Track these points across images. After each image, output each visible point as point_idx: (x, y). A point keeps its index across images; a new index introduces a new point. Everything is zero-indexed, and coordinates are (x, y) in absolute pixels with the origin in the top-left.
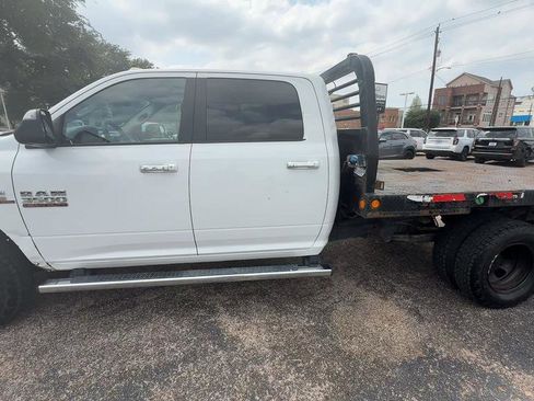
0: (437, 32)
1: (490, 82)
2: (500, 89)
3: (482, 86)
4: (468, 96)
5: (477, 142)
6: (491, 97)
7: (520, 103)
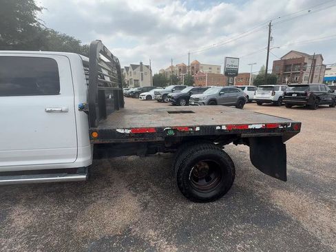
0: (270, 26)
1: (308, 56)
2: (314, 61)
3: (303, 59)
4: (295, 65)
5: (285, 94)
6: (309, 66)
7: (330, 69)
